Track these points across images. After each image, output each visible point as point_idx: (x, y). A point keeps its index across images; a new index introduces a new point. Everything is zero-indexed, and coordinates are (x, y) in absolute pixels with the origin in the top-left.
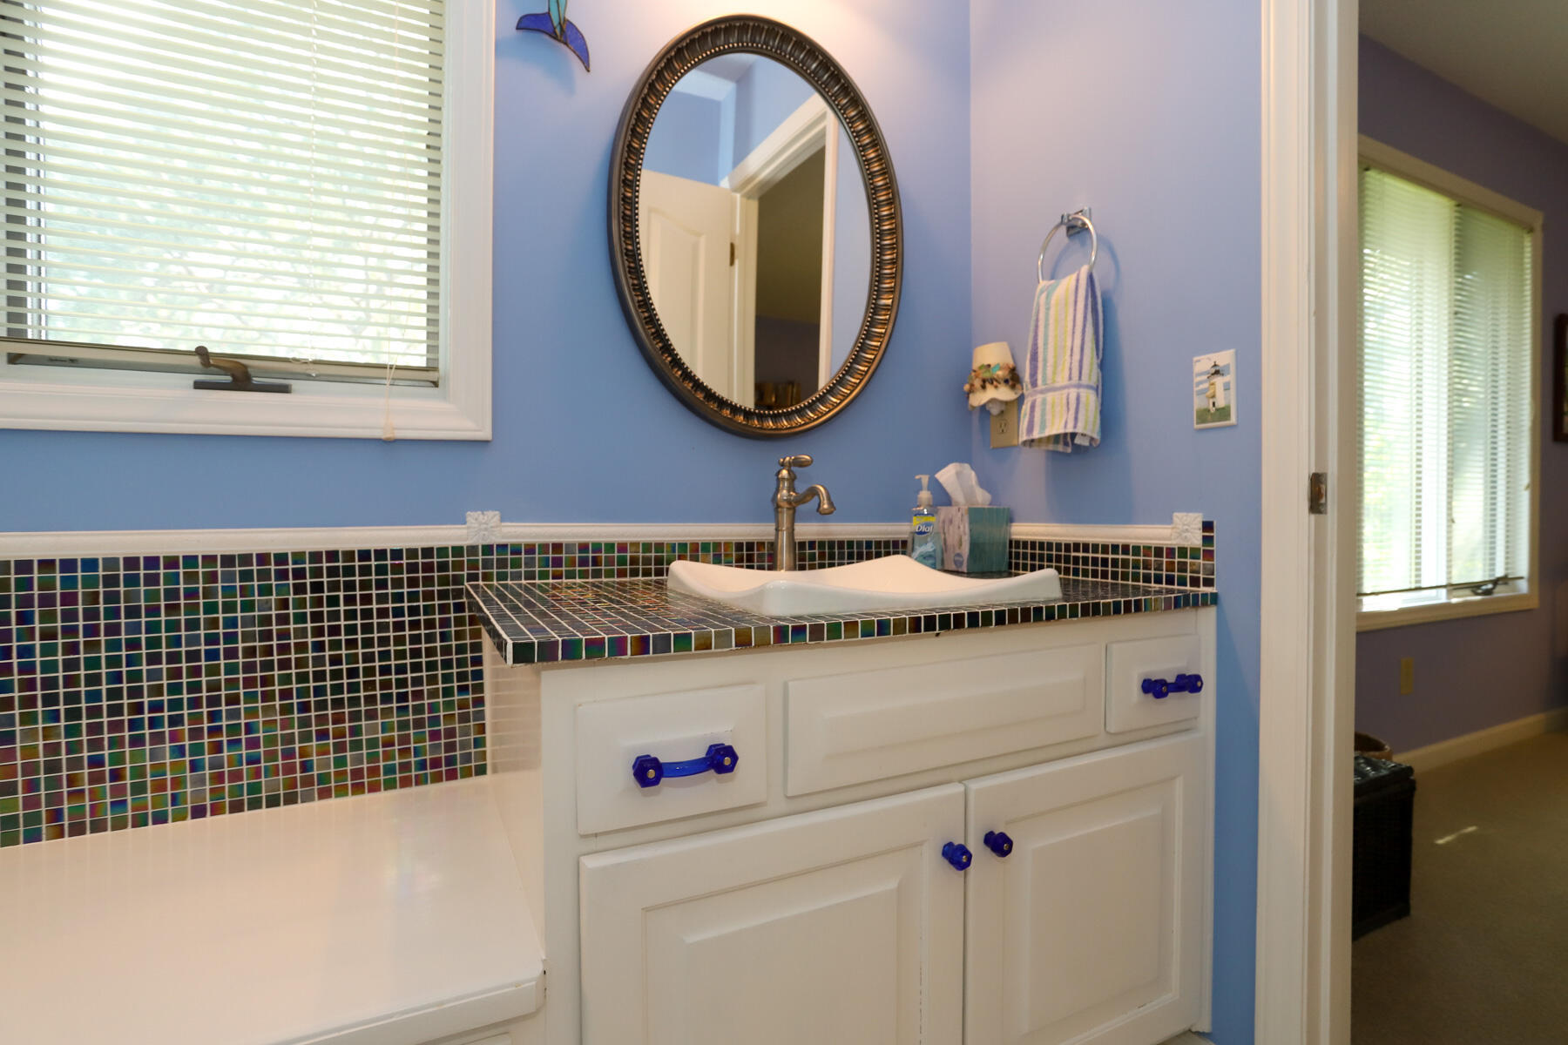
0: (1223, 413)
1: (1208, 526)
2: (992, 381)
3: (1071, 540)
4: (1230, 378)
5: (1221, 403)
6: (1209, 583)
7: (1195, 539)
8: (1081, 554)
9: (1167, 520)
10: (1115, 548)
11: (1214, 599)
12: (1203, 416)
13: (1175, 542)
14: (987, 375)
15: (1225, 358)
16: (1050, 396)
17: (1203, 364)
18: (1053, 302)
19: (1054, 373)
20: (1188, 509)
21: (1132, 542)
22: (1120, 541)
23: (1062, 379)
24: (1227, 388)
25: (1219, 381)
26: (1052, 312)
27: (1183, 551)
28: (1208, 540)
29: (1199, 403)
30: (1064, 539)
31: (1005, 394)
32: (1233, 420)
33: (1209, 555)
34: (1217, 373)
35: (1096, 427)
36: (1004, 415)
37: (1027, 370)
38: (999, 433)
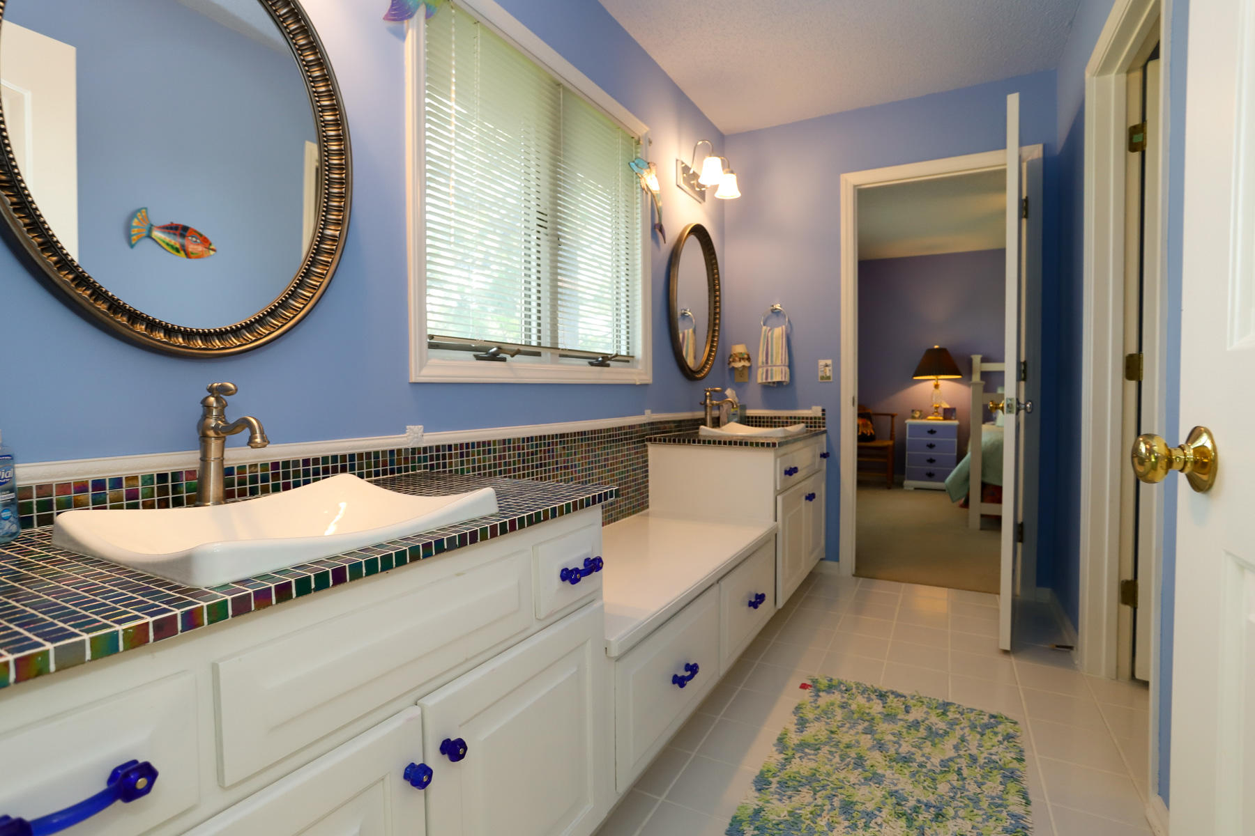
0: (829, 378)
1: (823, 410)
2: (743, 359)
3: (773, 415)
4: (830, 368)
5: (828, 375)
6: (824, 427)
7: (819, 414)
8: (777, 420)
9: (810, 408)
10: (791, 418)
11: (825, 432)
12: (822, 378)
13: (812, 415)
14: (741, 356)
15: (829, 362)
16: (774, 368)
17: (822, 363)
18: (774, 336)
19: (776, 360)
20: (816, 405)
21: (797, 415)
22: (793, 415)
23: (779, 363)
24: (830, 370)
25: (827, 368)
26: (774, 340)
27: (815, 418)
28: (823, 414)
29: (820, 374)
30: (770, 415)
31: (746, 364)
32: (831, 380)
33: (824, 419)
34: (827, 366)
35: (787, 379)
36: (746, 372)
37: (761, 358)
38: (739, 377)
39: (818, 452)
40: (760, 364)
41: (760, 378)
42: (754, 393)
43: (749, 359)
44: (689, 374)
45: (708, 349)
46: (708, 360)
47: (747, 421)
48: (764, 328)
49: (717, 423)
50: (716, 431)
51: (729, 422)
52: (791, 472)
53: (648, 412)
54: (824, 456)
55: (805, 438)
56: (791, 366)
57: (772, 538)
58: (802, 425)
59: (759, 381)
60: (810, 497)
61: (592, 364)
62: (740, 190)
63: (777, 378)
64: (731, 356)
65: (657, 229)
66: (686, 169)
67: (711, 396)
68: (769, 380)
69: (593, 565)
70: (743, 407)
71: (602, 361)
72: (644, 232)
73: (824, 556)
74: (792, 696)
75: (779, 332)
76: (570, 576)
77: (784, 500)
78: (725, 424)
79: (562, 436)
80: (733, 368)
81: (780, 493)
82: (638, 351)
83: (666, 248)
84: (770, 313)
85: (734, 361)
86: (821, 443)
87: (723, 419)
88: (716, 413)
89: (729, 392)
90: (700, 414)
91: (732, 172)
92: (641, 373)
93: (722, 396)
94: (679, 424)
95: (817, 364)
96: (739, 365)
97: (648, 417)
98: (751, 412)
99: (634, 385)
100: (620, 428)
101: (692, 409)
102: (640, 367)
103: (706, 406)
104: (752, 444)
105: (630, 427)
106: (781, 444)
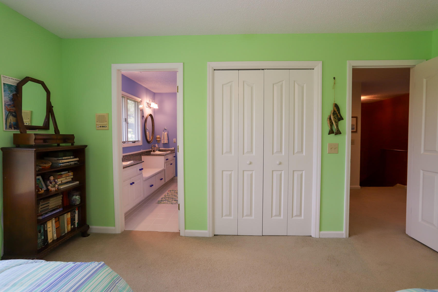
0: (175, 142)
2: (159, 138)
6: (175, 151)
7: (174, 149)
8: (166, 150)
9: (172, 148)
12: (174, 142)
15: (175, 139)
17: (174, 139)
19: (165, 139)
22: (169, 149)
26: (165, 135)
30: (164, 149)
31: (160, 139)
34: (175, 140)
35: (168, 142)
36: (160, 141)
37: (163, 138)
38: (158, 142)
39: (173, 156)
40: (162, 139)
41: (162, 142)
42: (161, 145)
43: (160, 138)
44: (148, 142)
45: (152, 137)
46: (152, 140)
47: (160, 151)
48: (163, 132)
49: (154, 151)
50: (154, 153)
51: (156, 151)
52: (167, 159)
53: (142, 150)
54: (174, 157)
55: (170, 154)
56: (168, 140)
57: (164, 170)
58: (170, 151)
59: (162, 143)
60: (171, 164)
61: (133, 143)
62: (158, 107)
63: (166, 142)
64: (156, 138)
65: (143, 117)
66: (148, 103)
67: (153, 146)
68: (164, 143)
69: (142, 169)
70: (159, 148)
71: (134, 142)
72: (141, 118)
73: (175, 176)
74: (167, 192)
75: (166, 133)
76: (140, 170)
77: (166, 164)
78: (155, 151)
79: (129, 155)
80: (157, 140)
81: (166, 163)
82: (140, 139)
83: (144, 120)
84: (164, 129)
85: (157, 139)
86: (174, 155)
87: (155, 150)
88: (154, 149)
89: (156, 145)
90: (151, 150)
91: (157, 104)
92: (140, 144)
93: (155, 146)
94: (147, 152)
95: (173, 139)
96: (158, 139)
97: (142, 151)
98: (161, 149)
99: (139, 146)
100: (137, 153)
101: (149, 149)
102: (140, 142)
103: (152, 148)
104: (160, 155)
105: (139, 153)
106: (165, 155)
